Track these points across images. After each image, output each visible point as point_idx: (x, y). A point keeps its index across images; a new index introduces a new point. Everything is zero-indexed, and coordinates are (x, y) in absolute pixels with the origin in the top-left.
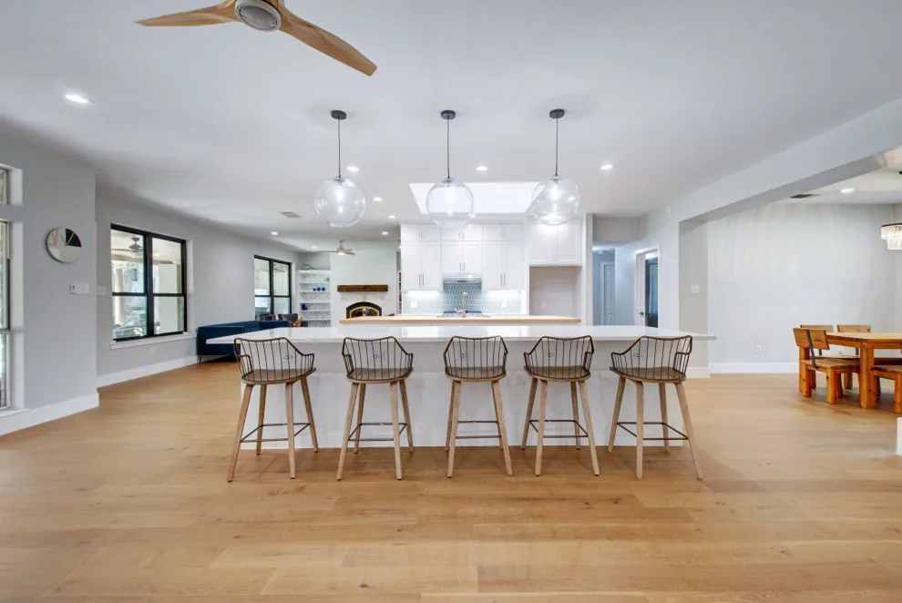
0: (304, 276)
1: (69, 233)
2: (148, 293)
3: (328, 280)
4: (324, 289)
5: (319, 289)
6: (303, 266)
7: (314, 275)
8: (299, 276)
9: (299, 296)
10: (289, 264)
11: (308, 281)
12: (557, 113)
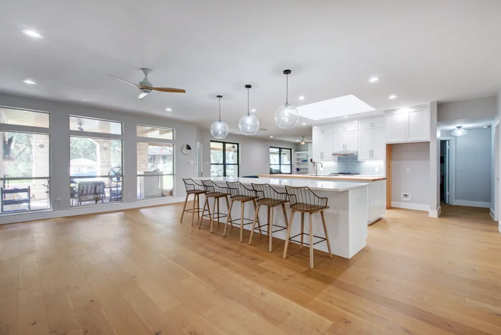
0: (298, 154)
1: (187, 145)
2: (224, 164)
3: (308, 156)
4: (306, 161)
5: (304, 161)
6: (297, 150)
7: (303, 154)
8: (295, 154)
9: (295, 164)
10: (291, 149)
11: (300, 157)
12: (287, 72)
